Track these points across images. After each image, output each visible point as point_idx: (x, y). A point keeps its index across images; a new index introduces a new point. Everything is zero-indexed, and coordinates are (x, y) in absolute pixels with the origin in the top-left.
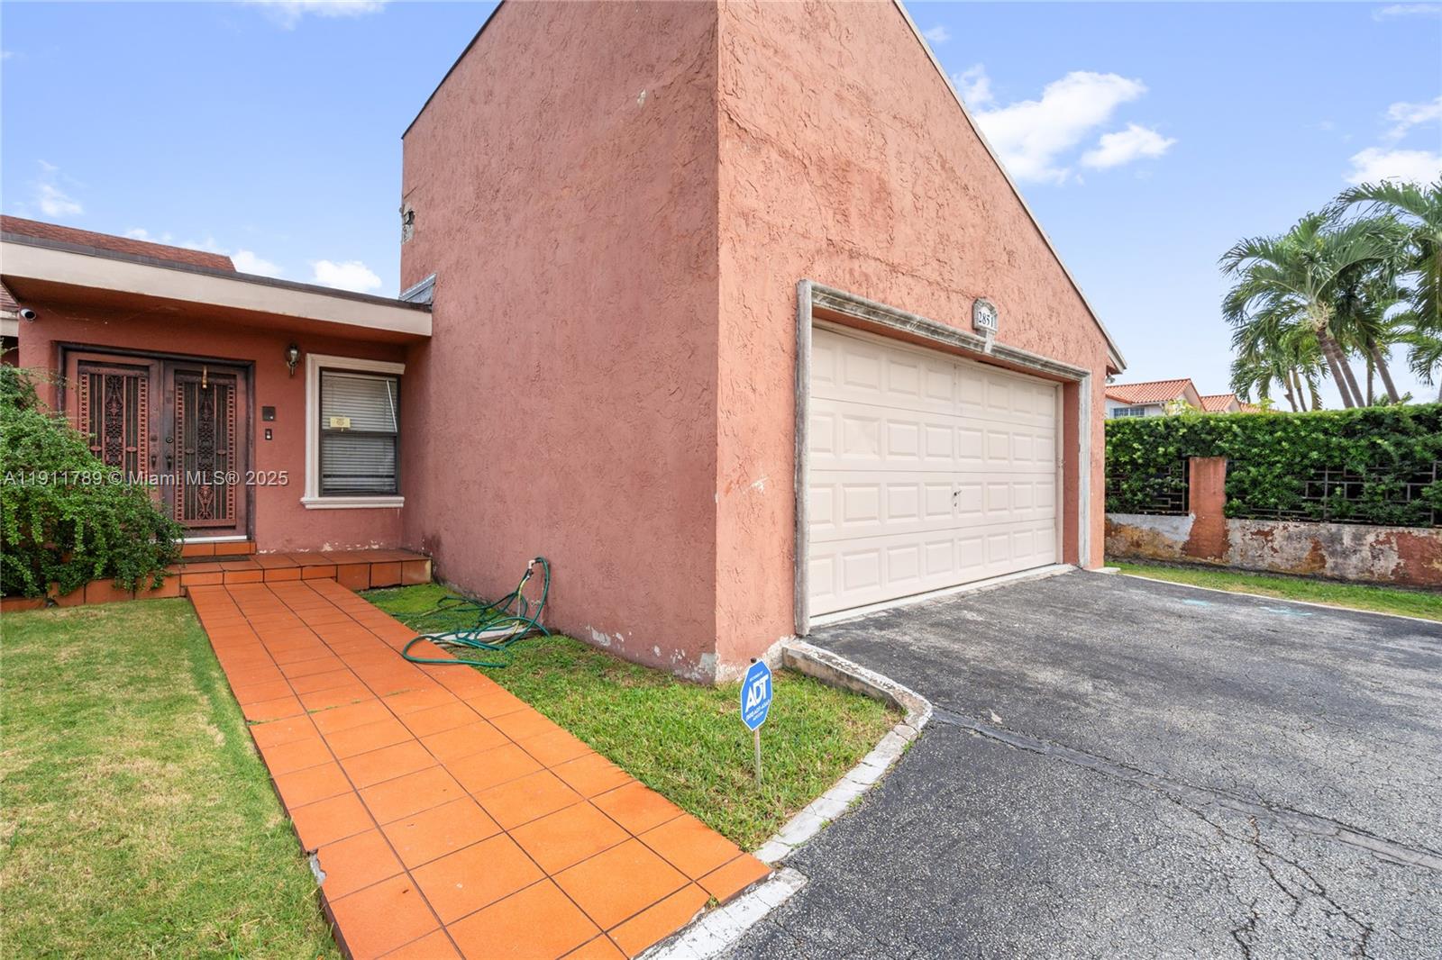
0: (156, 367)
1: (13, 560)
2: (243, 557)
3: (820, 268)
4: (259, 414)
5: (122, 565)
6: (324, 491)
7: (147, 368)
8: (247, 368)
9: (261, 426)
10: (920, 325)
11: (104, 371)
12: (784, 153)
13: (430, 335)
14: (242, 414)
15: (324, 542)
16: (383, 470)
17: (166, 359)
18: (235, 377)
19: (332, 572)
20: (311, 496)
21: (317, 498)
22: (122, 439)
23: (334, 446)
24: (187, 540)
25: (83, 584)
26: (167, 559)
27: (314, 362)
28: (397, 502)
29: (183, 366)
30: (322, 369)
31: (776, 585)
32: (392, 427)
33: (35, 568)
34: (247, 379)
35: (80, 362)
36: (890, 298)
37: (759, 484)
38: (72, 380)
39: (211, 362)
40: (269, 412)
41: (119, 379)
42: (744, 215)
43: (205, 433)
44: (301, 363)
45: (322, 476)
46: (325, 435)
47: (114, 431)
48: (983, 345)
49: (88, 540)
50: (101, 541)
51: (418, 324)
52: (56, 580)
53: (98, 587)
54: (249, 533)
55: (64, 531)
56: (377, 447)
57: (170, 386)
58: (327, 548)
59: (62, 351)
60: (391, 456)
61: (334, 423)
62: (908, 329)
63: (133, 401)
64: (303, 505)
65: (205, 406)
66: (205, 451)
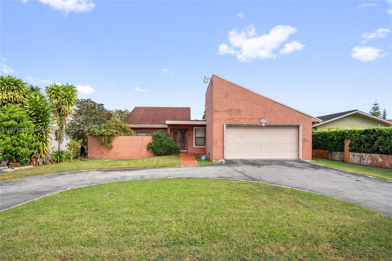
0: (179, 130)
1: (168, 151)
2: (187, 153)
3: (227, 121)
4: (188, 135)
5: (175, 152)
6: (196, 145)
7: (178, 131)
8: (187, 130)
9: (189, 137)
10: (246, 125)
11: (174, 131)
12: (222, 111)
13: (206, 124)
14: (187, 135)
15: (196, 152)
16: (203, 143)
17: (179, 129)
18: (186, 131)
19: (194, 155)
20: (194, 146)
21: (195, 146)
22: (176, 139)
23: (197, 139)
24: (181, 151)
25: (172, 154)
26: (179, 152)
27: (194, 128)
28: (204, 147)
29: (181, 130)
30: (195, 129)
31: (221, 154)
32: (204, 136)
33: (169, 152)
34: (187, 131)
35: (173, 131)
36: (240, 122)
37: (219, 144)
38: (172, 132)
39: (184, 129)
40: (189, 135)
41: (175, 132)
42: (216, 119)
43: (183, 138)
44: (193, 128)
45: (195, 143)
46: (196, 138)
47: (175, 138)
48: (262, 125)
49: (173, 150)
50: (174, 150)
52: (171, 153)
53: (174, 154)
54: (188, 150)
55: (171, 148)
56: (202, 139)
57: (180, 132)
58: (196, 153)
59: (171, 129)
60: (204, 140)
61: (197, 136)
62: (244, 125)
63: (177, 134)
64: (193, 147)
65: (183, 135)
66: (183, 140)
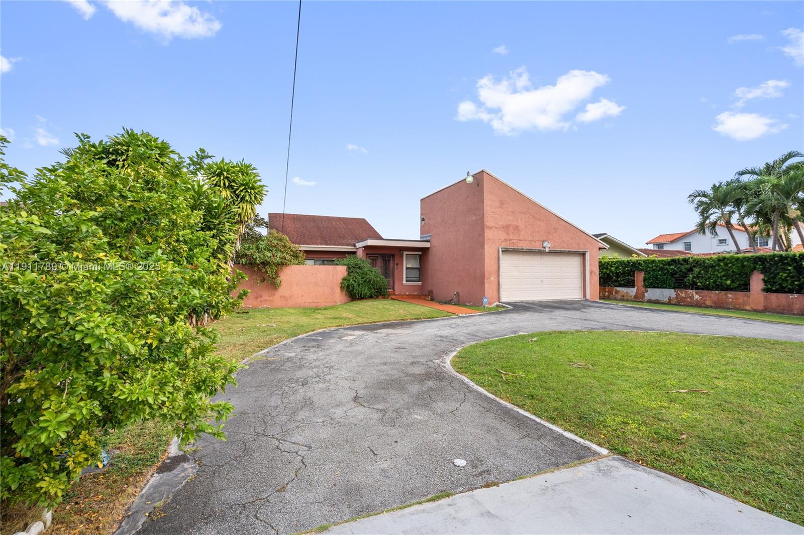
0: (379, 256)
2: (393, 294)
4: (395, 264)
6: (407, 281)
7: (377, 257)
8: (393, 256)
9: (396, 267)
11: (372, 258)
13: (430, 247)
14: (392, 265)
16: (417, 276)
17: (379, 254)
18: (391, 257)
20: (404, 282)
23: (409, 271)
27: (405, 253)
28: (420, 283)
29: (383, 256)
30: (407, 254)
31: (495, 294)
32: (418, 266)
34: (393, 258)
35: (370, 256)
38: (368, 259)
39: (387, 255)
40: (397, 264)
41: (374, 259)
43: (386, 269)
44: (403, 253)
45: (406, 277)
46: (407, 268)
51: (427, 245)
54: (394, 290)
56: (416, 271)
57: (381, 260)
58: (407, 293)
59: (367, 255)
60: (418, 273)
61: (409, 266)
63: (376, 263)
64: (403, 284)
65: (386, 264)
66: (386, 273)
